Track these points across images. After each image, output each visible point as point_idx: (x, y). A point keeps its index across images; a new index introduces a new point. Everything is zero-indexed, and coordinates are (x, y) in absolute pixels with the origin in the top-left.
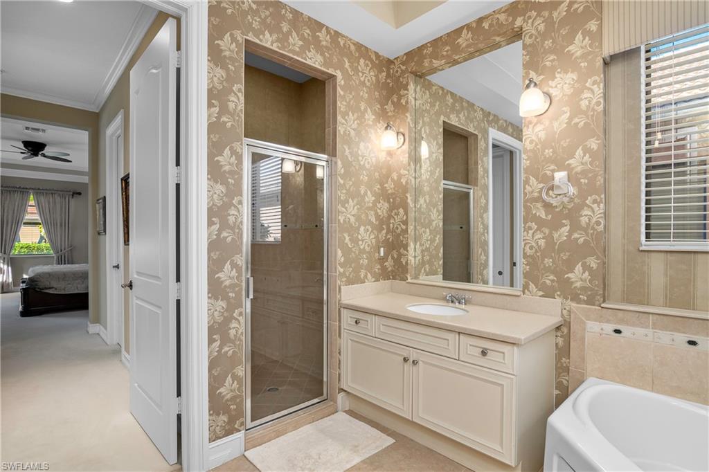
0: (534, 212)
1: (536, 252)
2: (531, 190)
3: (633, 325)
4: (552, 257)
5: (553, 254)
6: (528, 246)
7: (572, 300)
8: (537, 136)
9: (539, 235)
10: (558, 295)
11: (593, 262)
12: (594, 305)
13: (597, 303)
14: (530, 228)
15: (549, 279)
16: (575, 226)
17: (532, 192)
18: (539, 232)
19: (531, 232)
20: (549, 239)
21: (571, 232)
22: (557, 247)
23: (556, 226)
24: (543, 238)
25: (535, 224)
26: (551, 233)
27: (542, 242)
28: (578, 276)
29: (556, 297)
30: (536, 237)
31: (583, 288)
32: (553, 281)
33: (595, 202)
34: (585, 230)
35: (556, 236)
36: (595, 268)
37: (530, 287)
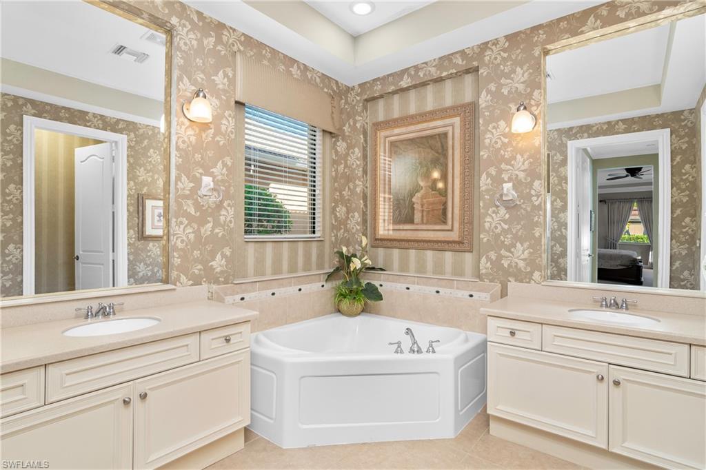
0: (185, 208)
1: (187, 245)
2: (182, 187)
3: (250, 292)
4: (199, 249)
5: (200, 247)
6: (179, 240)
7: (214, 283)
8: (189, 138)
9: (189, 230)
10: (204, 282)
11: (227, 251)
12: (228, 284)
13: (230, 282)
14: (181, 223)
15: (197, 269)
16: (217, 224)
17: (184, 189)
18: (189, 227)
19: (182, 227)
20: (197, 233)
21: (213, 228)
22: (203, 240)
23: (202, 222)
24: (193, 233)
25: (186, 220)
26: (199, 228)
27: (192, 236)
28: (218, 263)
29: (203, 283)
30: (187, 232)
31: (222, 272)
32: (200, 270)
33: (229, 205)
34: (223, 226)
35: (203, 230)
36: (229, 256)
37: (181, 279)
